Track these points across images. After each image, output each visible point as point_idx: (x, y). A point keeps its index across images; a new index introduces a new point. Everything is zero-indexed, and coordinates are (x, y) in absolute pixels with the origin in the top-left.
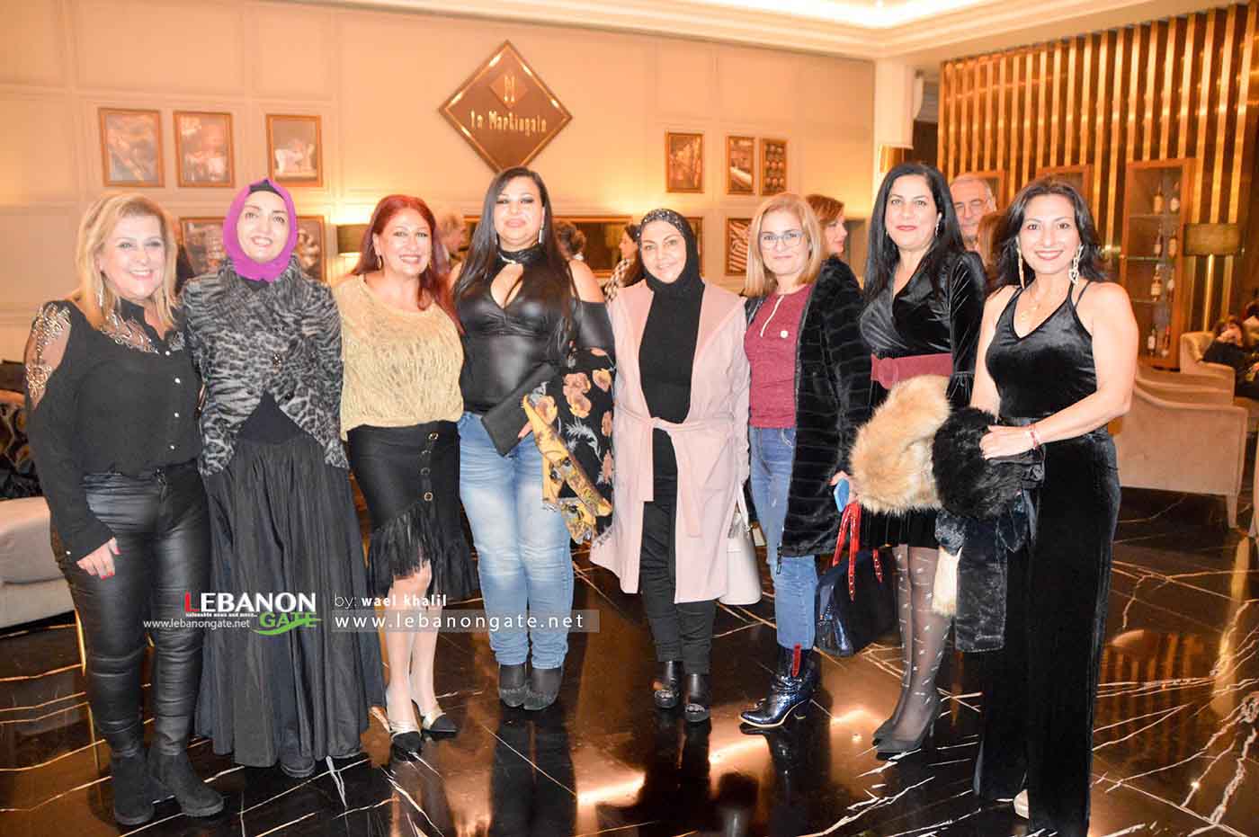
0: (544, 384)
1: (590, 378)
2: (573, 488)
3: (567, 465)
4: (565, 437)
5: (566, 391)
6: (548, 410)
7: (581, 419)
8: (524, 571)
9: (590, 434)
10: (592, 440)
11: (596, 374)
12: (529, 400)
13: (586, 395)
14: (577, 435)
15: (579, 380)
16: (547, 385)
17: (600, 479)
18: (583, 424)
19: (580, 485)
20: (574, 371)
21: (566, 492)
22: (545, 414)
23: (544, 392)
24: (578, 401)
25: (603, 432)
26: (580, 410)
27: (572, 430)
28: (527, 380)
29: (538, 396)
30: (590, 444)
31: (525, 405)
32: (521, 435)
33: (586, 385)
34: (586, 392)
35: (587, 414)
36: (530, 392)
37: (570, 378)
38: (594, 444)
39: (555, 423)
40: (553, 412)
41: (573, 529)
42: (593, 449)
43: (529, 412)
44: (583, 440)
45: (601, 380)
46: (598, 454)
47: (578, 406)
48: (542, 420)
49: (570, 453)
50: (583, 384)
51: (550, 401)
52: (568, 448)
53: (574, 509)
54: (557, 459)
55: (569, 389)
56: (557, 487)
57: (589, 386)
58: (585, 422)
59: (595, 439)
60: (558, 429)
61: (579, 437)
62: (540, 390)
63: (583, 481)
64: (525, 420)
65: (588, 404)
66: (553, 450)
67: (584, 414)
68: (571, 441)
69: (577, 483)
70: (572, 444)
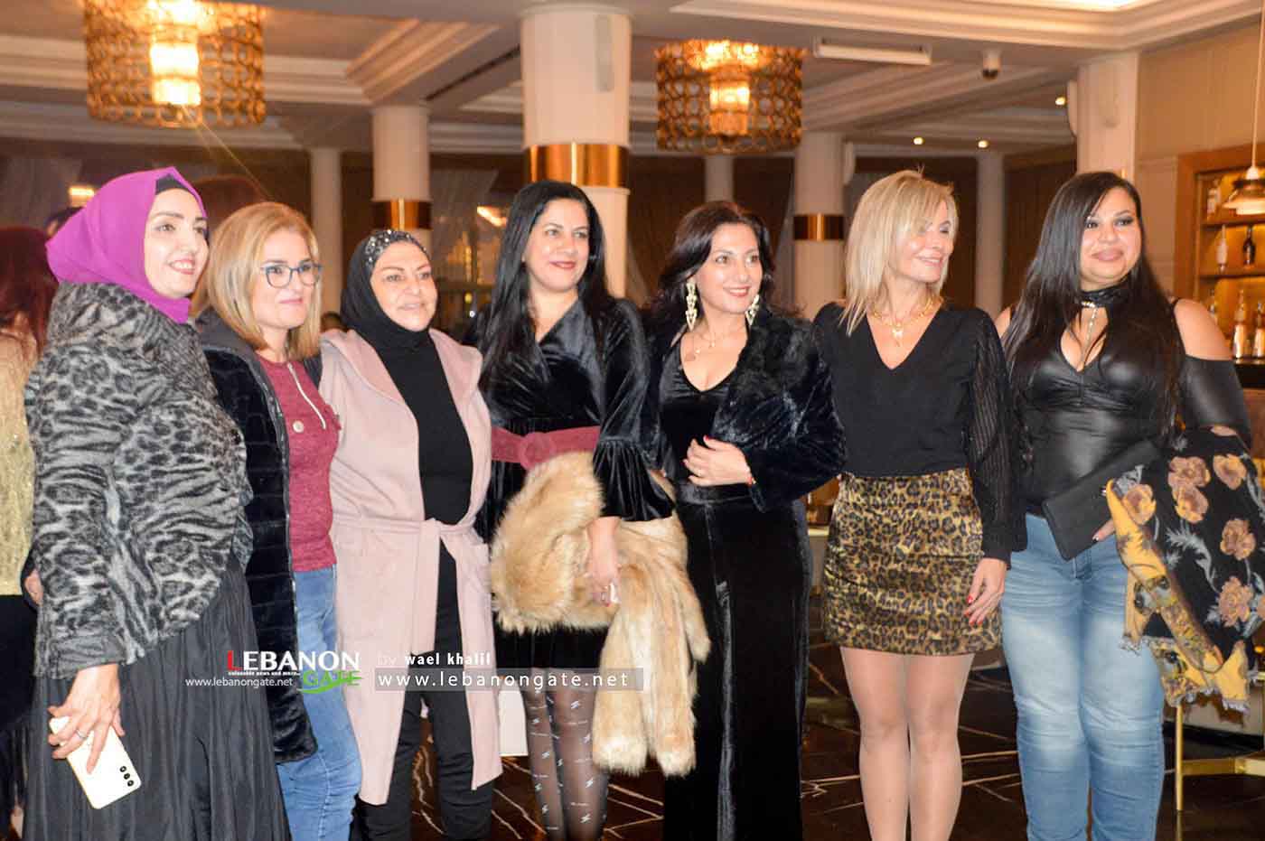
0: (1139, 469)
1: (1209, 465)
2: (1169, 622)
3: (1164, 587)
4: (1163, 547)
5: (1173, 479)
6: (1142, 505)
7: (1190, 524)
8: (1091, 746)
9: (1201, 548)
10: (1202, 556)
11: (1219, 461)
12: (1114, 486)
13: (1200, 489)
14: (1181, 547)
15: (1192, 466)
16: (1144, 470)
17: (1212, 616)
18: (1192, 532)
19: (1180, 621)
20: (1185, 454)
21: (1156, 628)
22: (1137, 510)
23: (1139, 478)
24: (1189, 497)
25: (1223, 549)
26: (1190, 510)
27: (1174, 538)
28: (1114, 459)
29: (1129, 482)
30: (1199, 562)
31: (1108, 492)
32: (1097, 536)
33: (1203, 475)
34: (1202, 485)
35: (1200, 519)
36: (1118, 476)
37: (1179, 463)
38: (1205, 564)
39: (1149, 526)
40: (1149, 507)
41: (1168, 686)
42: (1203, 570)
43: (1114, 504)
44: (1189, 555)
45: (1228, 472)
46: (1210, 579)
47: (1188, 505)
48: (1132, 518)
49: (1168, 571)
50: (1198, 472)
51: (1146, 491)
52: (1166, 563)
53: (1172, 657)
54: (1151, 576)
55: (1177, 478)
56: (1142, 620)
57: (1208, 478)
58: (1195, 529)
59: (1208, 555)
60: (1153, 534)
61: (1184, 549)
62: (1132, 474)
63: (1184, 615)
64: (1106, 515)
65: (1204, 503)
66: (1145, 563)
67: (1195, 517)
68: (1171, 553)
69: (1175, 617)
70: (1173, 559)
